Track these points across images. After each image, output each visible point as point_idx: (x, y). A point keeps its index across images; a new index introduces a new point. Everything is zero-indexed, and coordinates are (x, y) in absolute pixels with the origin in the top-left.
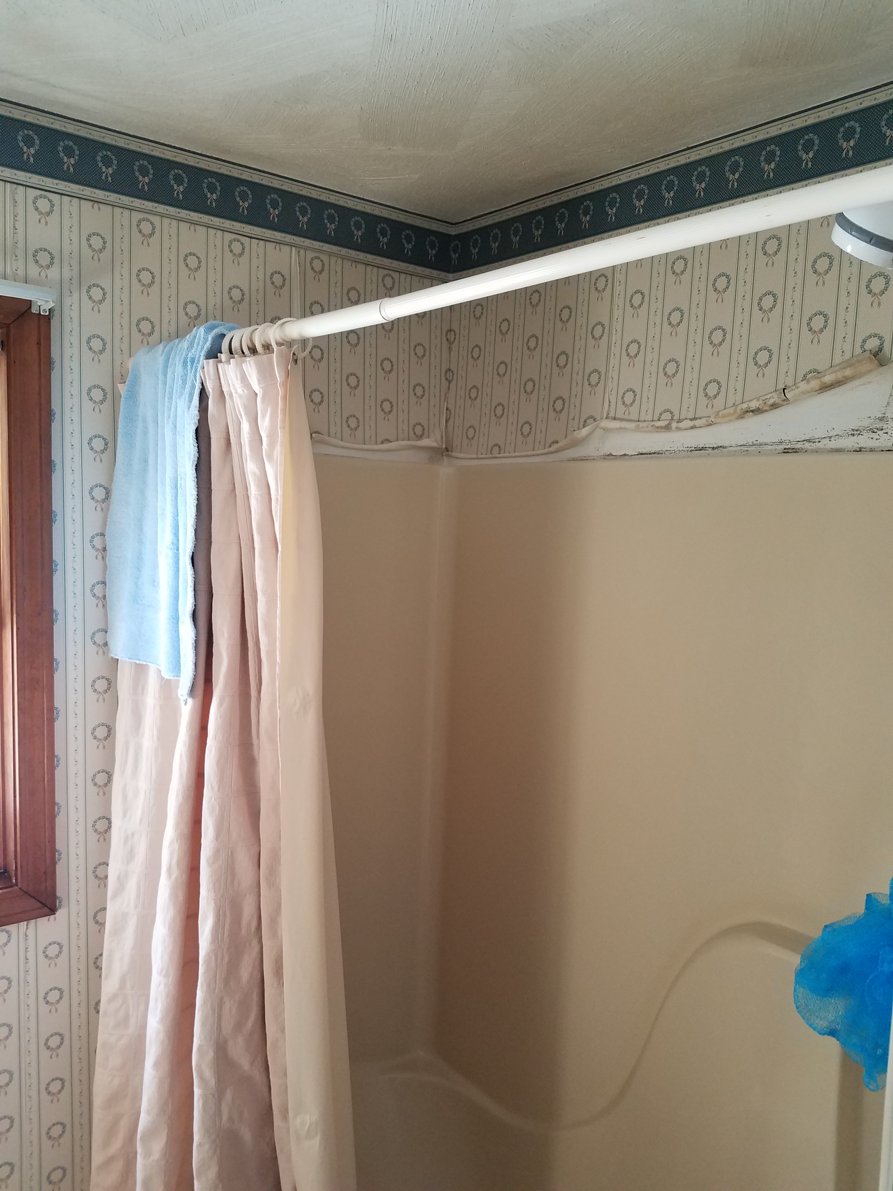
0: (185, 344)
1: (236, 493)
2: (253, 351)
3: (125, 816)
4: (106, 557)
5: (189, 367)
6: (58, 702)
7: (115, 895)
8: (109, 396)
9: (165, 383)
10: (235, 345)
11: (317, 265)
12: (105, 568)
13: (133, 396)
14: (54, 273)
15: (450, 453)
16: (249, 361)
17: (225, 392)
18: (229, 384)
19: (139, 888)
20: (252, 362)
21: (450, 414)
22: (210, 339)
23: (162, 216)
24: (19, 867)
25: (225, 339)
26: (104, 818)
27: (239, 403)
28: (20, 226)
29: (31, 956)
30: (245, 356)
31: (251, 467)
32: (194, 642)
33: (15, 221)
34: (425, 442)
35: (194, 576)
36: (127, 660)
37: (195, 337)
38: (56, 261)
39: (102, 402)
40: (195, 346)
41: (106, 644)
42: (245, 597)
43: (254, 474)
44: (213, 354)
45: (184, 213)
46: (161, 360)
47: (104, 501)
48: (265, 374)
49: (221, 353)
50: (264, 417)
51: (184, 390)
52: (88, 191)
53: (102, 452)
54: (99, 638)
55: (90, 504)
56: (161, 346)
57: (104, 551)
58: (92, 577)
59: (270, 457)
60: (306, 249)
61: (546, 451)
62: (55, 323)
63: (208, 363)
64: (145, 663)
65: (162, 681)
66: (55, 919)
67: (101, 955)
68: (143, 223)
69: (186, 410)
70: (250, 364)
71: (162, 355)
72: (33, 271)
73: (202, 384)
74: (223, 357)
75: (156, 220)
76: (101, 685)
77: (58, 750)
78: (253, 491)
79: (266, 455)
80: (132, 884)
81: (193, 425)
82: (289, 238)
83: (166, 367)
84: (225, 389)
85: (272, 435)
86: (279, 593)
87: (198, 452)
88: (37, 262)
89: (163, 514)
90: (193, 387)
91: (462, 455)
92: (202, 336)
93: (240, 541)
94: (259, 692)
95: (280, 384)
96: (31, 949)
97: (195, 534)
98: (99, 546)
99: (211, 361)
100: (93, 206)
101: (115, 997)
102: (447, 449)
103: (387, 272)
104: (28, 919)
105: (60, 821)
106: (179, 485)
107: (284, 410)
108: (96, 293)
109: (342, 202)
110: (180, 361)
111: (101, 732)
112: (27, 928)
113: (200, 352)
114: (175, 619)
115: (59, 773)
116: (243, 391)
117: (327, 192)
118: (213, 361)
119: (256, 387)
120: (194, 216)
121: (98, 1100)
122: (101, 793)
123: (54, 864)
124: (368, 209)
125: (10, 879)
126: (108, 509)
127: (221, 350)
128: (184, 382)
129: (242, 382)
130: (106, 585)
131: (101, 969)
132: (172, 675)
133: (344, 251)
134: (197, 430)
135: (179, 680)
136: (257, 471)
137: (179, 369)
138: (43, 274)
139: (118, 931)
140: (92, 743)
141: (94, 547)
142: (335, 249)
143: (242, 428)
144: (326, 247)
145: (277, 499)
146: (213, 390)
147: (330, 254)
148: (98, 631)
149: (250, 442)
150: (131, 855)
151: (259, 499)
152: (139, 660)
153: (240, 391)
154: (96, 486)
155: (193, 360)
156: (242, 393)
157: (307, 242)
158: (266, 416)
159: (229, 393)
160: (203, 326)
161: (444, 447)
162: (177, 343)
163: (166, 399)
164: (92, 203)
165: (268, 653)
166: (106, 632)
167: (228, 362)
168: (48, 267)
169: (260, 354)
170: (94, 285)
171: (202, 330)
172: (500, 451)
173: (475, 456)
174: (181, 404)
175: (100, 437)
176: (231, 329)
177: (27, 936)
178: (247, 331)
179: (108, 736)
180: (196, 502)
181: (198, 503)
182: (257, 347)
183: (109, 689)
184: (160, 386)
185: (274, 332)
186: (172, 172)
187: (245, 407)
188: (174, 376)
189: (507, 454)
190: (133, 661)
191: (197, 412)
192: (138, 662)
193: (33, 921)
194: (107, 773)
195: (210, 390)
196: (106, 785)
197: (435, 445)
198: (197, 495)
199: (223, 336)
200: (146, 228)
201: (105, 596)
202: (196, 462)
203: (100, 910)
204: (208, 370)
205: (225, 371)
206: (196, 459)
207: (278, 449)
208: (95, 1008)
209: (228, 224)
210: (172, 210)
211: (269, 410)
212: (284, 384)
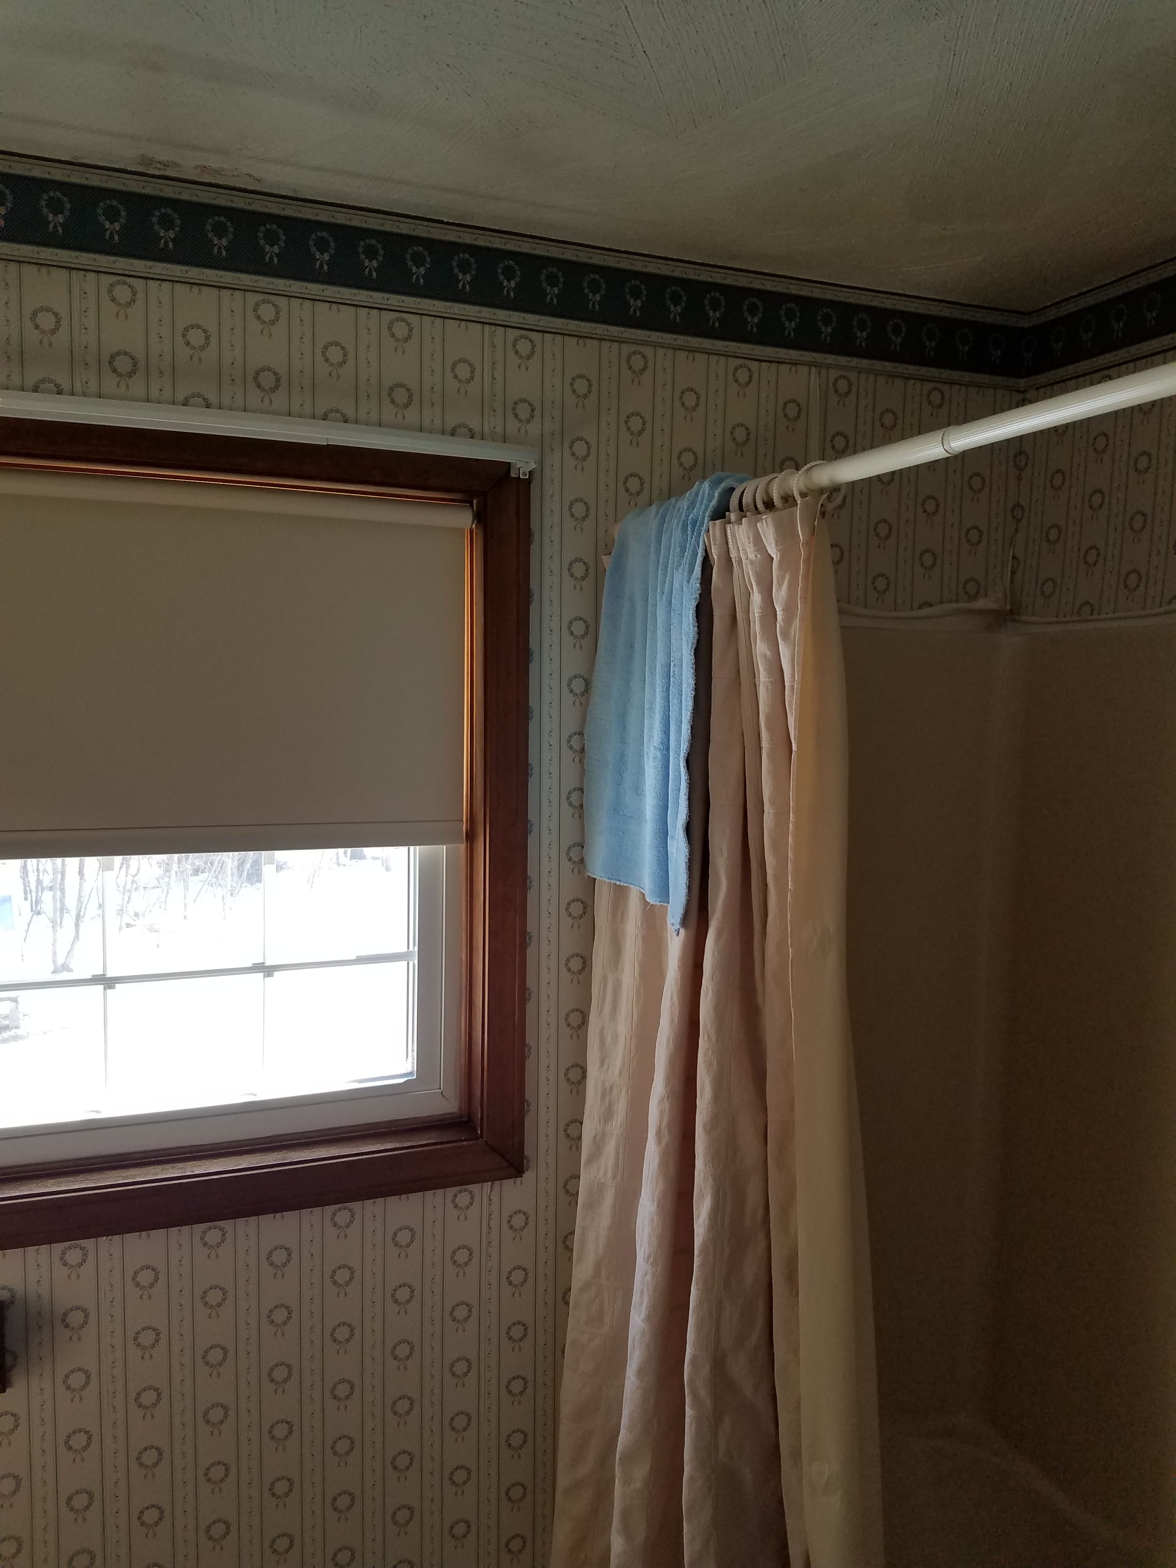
0: (684, 503)
1: (742, 682)
2: (769, 505)
3: (602, 1066)
4: (584, 759)
5: (689, 532)
6: (531, 927)
7: (590, 1161)
8: (592, 571)
9: (658, 551)
10: (747, 499)
11: (842, 385)
12: (583, 772)
13: (619, 568)
14: (534, 428)
15: (1017, 617)
16: (766, 519)
17: (732, 559)
18: (738, 547)
19: (617, 1154)
20: (769, 520)
21: (1019, 563)
22: (716, 495)
23: (655, 345)
24: (485, 1118)
25: (734, 493)
26: (577, 1065)
27: (750, 571)
28: (499, 373)
29: (494, 1224)
30: (760, 513)
31: (761, 648)
32: (687, 861)
33: (493, 368)
34: (982, 603)
35: (689, 781)
36: (607, 880)
37: (697, 495)
38: (537, 413)
39: (583, 578)
40: (698, 505)
41: (582, 861)
42: (748, 807)
43: (765, 656)
44: (720, 513)
45: (681, 340)
46: (654, 524)
47: (583, 694)
48: (785, 534)
49: (729, 511)
50: (780, 585)
51: (683, 560)
52: (573, 325)
53: (583, 637)
54: (575, 854)
55: (568, 698)
56: (654, 507)
57: (582, 753)
58: (570, 782)
59: (786, 635)
60: (829, 367)
61: (1165, 608)
62: (534, 487)
63: (714, 526)
64: (625, 885)
65: (645, 907)
66: (522, 1183)
67: (572, 1233)
68: (633, 358)
69: (685, 583)
70: (766, 522)
71: (656, 517)
72: (512, 426)
73: (706, 550)
74: (733, 516)
75: (648, 351)
76: (576, 909)
77: (530, 983)
78: (763, 677)
79: (781, 632)
80: (610, 1148)
81: (694, 601)
82: (807, 356)
83: (660, 533)
84: (733, 555)
85: (789, 609)
86: (793, 803)
87: (698, 633)
88: (516, 416)
89: (651, 709)
90: (695, 554)
91: (1033, 619)
92: (707, 492)
93: (744, 739)
94: (765, 925)
95: (802, 544)
96: (495, 1216)
97: (691, 732)
98: (577, 747)
99: (718, 522)
100: (578, 343)
101: (587, 1286)
102: (1012, 612)
103: (932, 385)
104: (493, 1180)
105: (530, 1064)
106: (672, 674)
107: (806, 576)
108: (580, 448)
109: (877, 302)
110: (678, 524)
111: (576, 964)
112: (491, 1190)
113: (704, 513)
114: (663, 834)
115: (530, 1008)
116: (756, 556)
117: (858, 291)
118: (720, 522)
119: (773, 551)
120: (694, 342)
121: (565, 1411)
122: (575, 1036)
123: (522, 1115)
124: (912, 307)
125: (475, 1130)
126: (587, 705)
127: (729, 508)
128: (683, 550)
129: (755, 545)
130: (583, 792)
131: (572, 1250)
132: (658, 899)
133: (878, 365)
134: (697, 607)
135: (667, 906)
136: (768, 653)
137: (677, 534)
138: (523, 431)
139: (593, 1205)
140: (565, 976)
141: (571, 748)
142: (865, 363)
143: (752, 601)
144: (855, 362)
145: (792, 687)
146: (719, 557)
147: (860, 371)
148: (574, 845)
149: (762, 618)
150: (608, 1115)
151: (769, 688)
152: (619, 881)
153: (752, 556)
154: (575, 677)
155: (694, 523)
156: (754, 558)
157: (830, 359)
158: (783, 583)
159: (737, 559)
160: (707, 480)
161: (1008, 607)
162: (673, 502)
163: (660, 572)
164: (577, 338)
165: (776, 876)
166: (583, 847)
167: (739, 522)
168: (528, 421)
169: (778, 510)
170: (577, 439)
171: (706, 485)
172: (1092, 612)
173: (1056, 619)
174: (679, 577)
175: (580, 619)
176: (741, 481)
177: (491, 1200)
178: (762, 482)
179: (584, 968)
180: (694, 693)
181: (696, 693)
182: (774, 501)
183: (584, 913)
184: (653, 556)
185: (798, 480)
186: (669, 290)
187: (758, 575)
188: (671, 543)
189: (1103, 616)
190: (612, 882)
191: (698, 585)
192: (618, 883)
193: (497, 1183)
194: (582, 1012)
195: (715, 557)
196: (580, 1027)
197: (993, 606)
198: (695, 685)
199: (732, 489)
200: (637, 362)
201: (582, 805)
202: (695, 646)
203: (572, 1177)
204: (714, 533)
205: (734, 533)
206: (695, 642)
207: (797, 623)
208: (563, 1298)
209: (733, 346)
210: (668, 338)
211: (787, 576)
212: (807, 544)
